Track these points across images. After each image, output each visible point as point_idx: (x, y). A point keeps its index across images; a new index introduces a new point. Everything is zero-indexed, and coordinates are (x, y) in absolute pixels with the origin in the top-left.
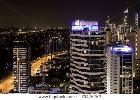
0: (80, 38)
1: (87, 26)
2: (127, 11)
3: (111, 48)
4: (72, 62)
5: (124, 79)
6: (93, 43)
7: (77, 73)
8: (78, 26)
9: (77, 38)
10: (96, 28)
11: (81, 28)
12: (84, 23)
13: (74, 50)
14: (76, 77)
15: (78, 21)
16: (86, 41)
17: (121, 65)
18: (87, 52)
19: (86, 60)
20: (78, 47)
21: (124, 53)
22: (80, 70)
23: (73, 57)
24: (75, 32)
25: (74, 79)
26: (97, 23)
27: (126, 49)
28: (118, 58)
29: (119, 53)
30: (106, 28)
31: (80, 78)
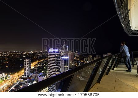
0: (52, 54)
1: (54, 50)
4: (49, 63)
5: (66, 68)
6: (56, 56)
7: (51, 66)
8: (51, 50)
10: (57, 51)
13: (50, 59)
14: (51, 68)
16: (54, 55)
18: (55, 59)
19: (54, 62)
20: (51, 57)
23: (49, 61)
24: (49, 52)
26: (58, 49)
27: (66, 58)
28: (64, 61)
29: (64, 59)
31: (52, 68)
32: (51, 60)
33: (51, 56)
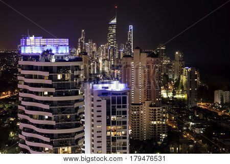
0: (36, 68)
1: (48, 47)
2: (114, 21)
3: (91, 84)
4: (23, 113)
5: (114, 139)
6: (59, 77)
7: (31, 131)
8: (32, 46)
9: (31, 68)
10: (64, 50)
11: (37, 50)
12: (43, 41)
14: (31, 139)
15: (32, 38)
16: (46, 74)
17: (108, 114)
18: (50, 94)
19: (47, 107)
20: (32, 85)
21: (114, 93)
22: (38, 126)
23: (23, 103)
25: (27, 142)
26: (66, 41)
27: (116, 86)
28: (104, 103)
29: (104, 93)
30: (79, 51)
31: (38, 141)
32: (31, 100)
33: (30, 77)
